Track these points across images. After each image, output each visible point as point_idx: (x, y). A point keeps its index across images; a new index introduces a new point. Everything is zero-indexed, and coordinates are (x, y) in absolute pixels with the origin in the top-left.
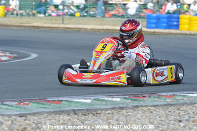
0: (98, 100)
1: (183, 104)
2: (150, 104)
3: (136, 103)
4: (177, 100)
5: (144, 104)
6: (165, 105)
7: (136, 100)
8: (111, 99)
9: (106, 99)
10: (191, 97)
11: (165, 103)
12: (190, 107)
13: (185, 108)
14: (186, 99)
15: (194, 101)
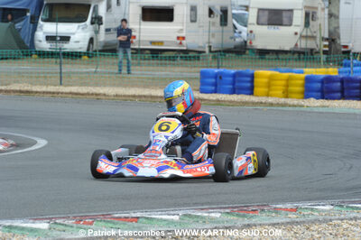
0: (190, 216)
1: (313, 222)
2: (267, 222)
3: (246, 221)
4: (304, 215)
5: (259, 222)
6: (288, 223)
7: (244, 216)
8: (206, 215)
9: (199, 214)
10: (323, 211)
11: (288, 220)
12: (324, 225)
13: (316, 227)
14: (316, 213)
15: (329, 218)
